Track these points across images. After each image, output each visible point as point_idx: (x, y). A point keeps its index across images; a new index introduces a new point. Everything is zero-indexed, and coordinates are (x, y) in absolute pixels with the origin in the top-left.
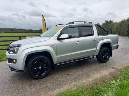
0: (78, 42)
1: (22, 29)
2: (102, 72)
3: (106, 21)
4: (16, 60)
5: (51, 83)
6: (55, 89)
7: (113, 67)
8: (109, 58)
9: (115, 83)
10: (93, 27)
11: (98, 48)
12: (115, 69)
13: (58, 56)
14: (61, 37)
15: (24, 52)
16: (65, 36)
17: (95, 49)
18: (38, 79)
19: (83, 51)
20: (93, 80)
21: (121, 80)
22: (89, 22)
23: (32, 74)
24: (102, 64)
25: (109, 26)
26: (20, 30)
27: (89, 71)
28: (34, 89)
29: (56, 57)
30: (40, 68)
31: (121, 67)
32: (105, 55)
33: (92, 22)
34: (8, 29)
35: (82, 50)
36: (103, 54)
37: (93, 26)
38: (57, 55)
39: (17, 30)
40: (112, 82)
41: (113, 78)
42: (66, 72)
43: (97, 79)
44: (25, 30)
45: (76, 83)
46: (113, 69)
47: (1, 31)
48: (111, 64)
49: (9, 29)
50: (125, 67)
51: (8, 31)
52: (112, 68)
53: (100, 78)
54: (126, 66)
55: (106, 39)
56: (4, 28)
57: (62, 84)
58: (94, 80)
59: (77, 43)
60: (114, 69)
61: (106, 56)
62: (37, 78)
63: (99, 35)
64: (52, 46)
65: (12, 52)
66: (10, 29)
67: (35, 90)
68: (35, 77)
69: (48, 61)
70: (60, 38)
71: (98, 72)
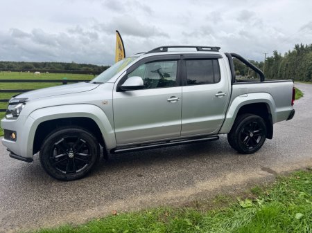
0: (172, 97)
1: (90, 66)
2: (229, 176)
3: (297, 47)
4: (15, 133)
5: (89, 191)
6: (91, 207)
7: (266, 166)
8: (262, 142)
9: (249, 207)
10: (220, 60)
11: (231, 114)
12: (269, 171)
13: (117, 131)
14: (126, 84)
15: (31, 115)
16: (136, 81)
17: (221, 117)
18: (65, 180)
19: (184, 122)
20: (191, 195)
21: (269, 201)
22: (211, 48)
23: (51, 168)
24: (241, 157)
25: (304, 58)
26: (84, 68)
27: (196, 172)
28: (45, 203)
29: (112, 132)
30: (71, 155)
31: (288, 169)
32: (252, 135)
33: (220, 48)
34: (58, 63)
35: (181, 118)
36: (246, 131)
37: (221, 57)
38: (114, 127)
39: (77, 67)
40: (242, 204)
41: (250, 195)
42: (139, 170)
43: (204, 193)
44: (96, 66)
45: (147, 198)
46: (262, 172)
47: (44, 69)
48: (263, 159)
49: (61, 63)
50: (299, 169)
51: (58, 69)
52: (260, 169)
53: (216, 190)
54: (304, 165)
55: (258, 92)
56: (51, 62)
57: (112, 197)
58: (198, 194)
59: (170, 101)
60: (265, 173)
61: (255, 137)
62: (63, 177)
63: (234, 81)
64: (103, 105)
65: (12, 116)
66: (63, 64)
67: (47, 204)
68: (58, 176)
69: (92, 140)
70: (123, 85)
71: (219, 176)
